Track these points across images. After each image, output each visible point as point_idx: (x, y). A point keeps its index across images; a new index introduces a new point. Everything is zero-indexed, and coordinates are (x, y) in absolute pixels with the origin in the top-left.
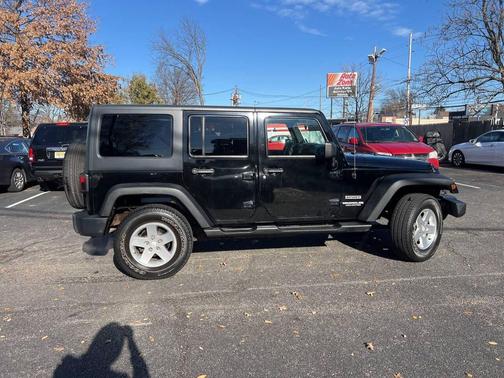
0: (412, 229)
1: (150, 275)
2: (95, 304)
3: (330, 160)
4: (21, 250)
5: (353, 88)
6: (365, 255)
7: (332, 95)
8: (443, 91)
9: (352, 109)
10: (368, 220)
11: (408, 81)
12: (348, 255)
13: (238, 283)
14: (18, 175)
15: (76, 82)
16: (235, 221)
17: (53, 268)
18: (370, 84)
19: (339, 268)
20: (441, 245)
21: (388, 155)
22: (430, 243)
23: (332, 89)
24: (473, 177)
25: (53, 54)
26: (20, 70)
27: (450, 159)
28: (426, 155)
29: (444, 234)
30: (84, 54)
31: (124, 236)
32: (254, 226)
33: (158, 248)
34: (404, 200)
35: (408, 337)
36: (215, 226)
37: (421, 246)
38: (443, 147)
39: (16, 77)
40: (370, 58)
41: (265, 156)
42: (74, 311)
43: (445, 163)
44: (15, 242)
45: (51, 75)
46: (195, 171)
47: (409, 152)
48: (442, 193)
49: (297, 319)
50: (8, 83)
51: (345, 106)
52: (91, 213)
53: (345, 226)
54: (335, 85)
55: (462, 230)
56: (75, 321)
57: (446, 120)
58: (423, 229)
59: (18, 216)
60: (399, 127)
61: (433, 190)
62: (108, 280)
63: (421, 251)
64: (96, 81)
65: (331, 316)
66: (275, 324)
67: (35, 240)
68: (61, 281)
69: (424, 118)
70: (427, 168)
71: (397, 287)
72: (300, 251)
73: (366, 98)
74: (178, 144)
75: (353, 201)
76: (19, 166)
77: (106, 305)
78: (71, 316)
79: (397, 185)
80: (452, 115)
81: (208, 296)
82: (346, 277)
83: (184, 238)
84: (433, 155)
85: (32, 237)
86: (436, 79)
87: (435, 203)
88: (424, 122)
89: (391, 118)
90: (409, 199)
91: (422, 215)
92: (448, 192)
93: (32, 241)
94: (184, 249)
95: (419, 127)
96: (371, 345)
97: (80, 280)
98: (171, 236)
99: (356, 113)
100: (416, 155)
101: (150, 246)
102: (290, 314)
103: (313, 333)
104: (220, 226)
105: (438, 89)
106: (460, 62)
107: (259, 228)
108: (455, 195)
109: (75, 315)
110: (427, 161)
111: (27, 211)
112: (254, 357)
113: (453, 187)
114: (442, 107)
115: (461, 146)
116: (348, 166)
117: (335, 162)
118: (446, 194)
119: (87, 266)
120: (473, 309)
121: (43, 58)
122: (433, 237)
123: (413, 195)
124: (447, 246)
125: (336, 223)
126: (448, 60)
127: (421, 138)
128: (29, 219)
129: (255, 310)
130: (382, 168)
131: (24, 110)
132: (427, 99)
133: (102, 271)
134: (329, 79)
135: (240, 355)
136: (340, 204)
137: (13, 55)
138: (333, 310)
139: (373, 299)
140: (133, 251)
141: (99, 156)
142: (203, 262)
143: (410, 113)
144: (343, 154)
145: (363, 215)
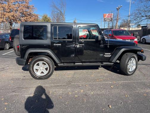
0: (127, 65)
1: (40, 78)
2: (21, 88)
3: (100, 41)
4: (3, 68)
5: (111, 19)
6: (111, 73)
7: (105, 20)
8: (140, 19)
9: (111, 25)
10: (112, 62)
11: (129, 16)
12: (105, 73)
13: (68, 82)
14: (7, 45)
15: (25, 16)
16: (68, 61)
17: (11, 75)
18: (116, 17)
19: (102, 77)
20: (137, 70)
21: (121, 40)
22: (133, 69)
23: (105, 19)
24: (148, 47)
25: (19, 7)
26: (9, 12)
27: (141, 41)
28: (133, 40)
29: (138, 66)
30: (28, 8)
31: (32, 66)
32: (74, 63)
33: (43, 70)
34: (125, 55)
35: (124, 103)
36: (62, 63)
37: (130, 70)
38: (139, 37)
39: (8, 15)
40: (117, 9)
41: (78, 40)
42: (14, 90)
43: (139, 42)
44: (2, 66)
45: (18, 14)
46: (55, 45)
47: (128, 39)
48: (138, 52)
49: (86, 95)
50: (5, 17)
51: (109, 24)
52: (21, 58)
53: (105, 63)
54: (106, 18)
55: (144, 64)
56: (14, 94)
57: (140, 29)
58: (131, 65)
59: (5, 57)
60: (125, 31)
61: (135, 52)
62: (27, 79)
63: (130, 72)
64: (32, 16)
65: (98, 94)
66: (78, 97)
67: (8, 65)
68: (13, 79)
69: (133, 28)
70: (133, 44)
71: (121, 85)
72: (90, 71)
73: (115, 22)
74: (49, 35)
75: (108, 55)
76: (7, 42)
77: (25, 88)
78: (13, 92)
79: (123, 50)
80: (142, 27)
81: (58, 86)
82: (104, 80)
83: (51, 66)
84: (136, 40)
85: (8, 64)
86: (138, 15)
87: (135, 56)
88: (133, 29)
89: (123, 28)
90: (127, 55)
91: (131, 60)
92: (140, 52)
93: (7, 66)
94: (51, 70)
95: (132, 31)
96: (110, 106)
97: (19, 79)
98: (47, 66)
99: (112, 26)
100: (130, 40)
101: (40, 69)
102: (84, 93)
103: (91, 100)
104: (63, 63)
105: (138, 19)
106: (146, 10)
107: (76, 64)
108: (142, 53)
109: (14, 91)
110: (134, 42)
111: (8, 56)
112: (70, 109)
113: (142, 51)
114: (139, 25)
115: (145, 37)
116: (106, 44)
117: (102, 42)
118: (139, 53)
119: (22, 74)
120: (147, 93)
121: (15, 9)
122: (134, 67)
123: (128, 53)
124: (139, 70)
125: (102, 62)
126: (142, 9)
127: (132, 34)
128: (8, 58)
129: (73, 91)
130: (119, 44)
131: (10, 25)
132: (135, 22)
133: (26, 76)
134: (104, 16)
135: (65, 108)
136: (103, 56)
137: (6, 8)
138: (99, 92)
139: (112, 89)
140: (35, 70)
141: (23, 39)
142: (58, 74)
143: (129, 27)
144: (104, 39)
145: (111, 60)
